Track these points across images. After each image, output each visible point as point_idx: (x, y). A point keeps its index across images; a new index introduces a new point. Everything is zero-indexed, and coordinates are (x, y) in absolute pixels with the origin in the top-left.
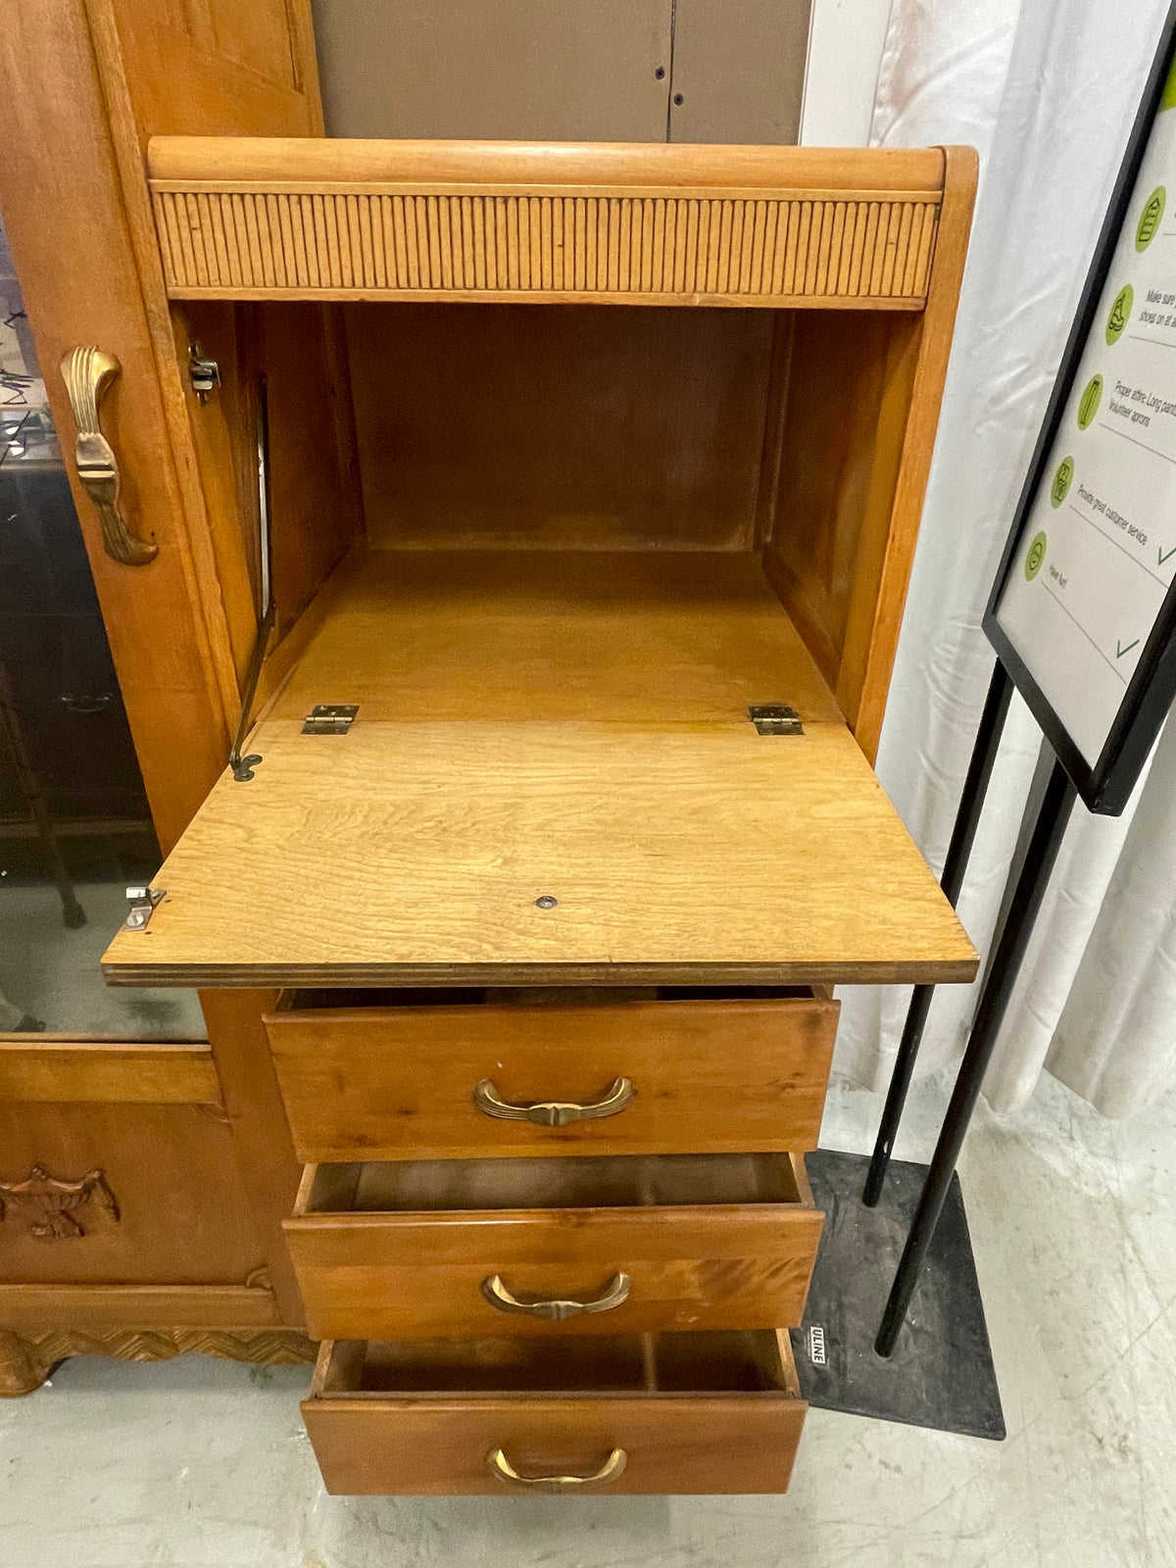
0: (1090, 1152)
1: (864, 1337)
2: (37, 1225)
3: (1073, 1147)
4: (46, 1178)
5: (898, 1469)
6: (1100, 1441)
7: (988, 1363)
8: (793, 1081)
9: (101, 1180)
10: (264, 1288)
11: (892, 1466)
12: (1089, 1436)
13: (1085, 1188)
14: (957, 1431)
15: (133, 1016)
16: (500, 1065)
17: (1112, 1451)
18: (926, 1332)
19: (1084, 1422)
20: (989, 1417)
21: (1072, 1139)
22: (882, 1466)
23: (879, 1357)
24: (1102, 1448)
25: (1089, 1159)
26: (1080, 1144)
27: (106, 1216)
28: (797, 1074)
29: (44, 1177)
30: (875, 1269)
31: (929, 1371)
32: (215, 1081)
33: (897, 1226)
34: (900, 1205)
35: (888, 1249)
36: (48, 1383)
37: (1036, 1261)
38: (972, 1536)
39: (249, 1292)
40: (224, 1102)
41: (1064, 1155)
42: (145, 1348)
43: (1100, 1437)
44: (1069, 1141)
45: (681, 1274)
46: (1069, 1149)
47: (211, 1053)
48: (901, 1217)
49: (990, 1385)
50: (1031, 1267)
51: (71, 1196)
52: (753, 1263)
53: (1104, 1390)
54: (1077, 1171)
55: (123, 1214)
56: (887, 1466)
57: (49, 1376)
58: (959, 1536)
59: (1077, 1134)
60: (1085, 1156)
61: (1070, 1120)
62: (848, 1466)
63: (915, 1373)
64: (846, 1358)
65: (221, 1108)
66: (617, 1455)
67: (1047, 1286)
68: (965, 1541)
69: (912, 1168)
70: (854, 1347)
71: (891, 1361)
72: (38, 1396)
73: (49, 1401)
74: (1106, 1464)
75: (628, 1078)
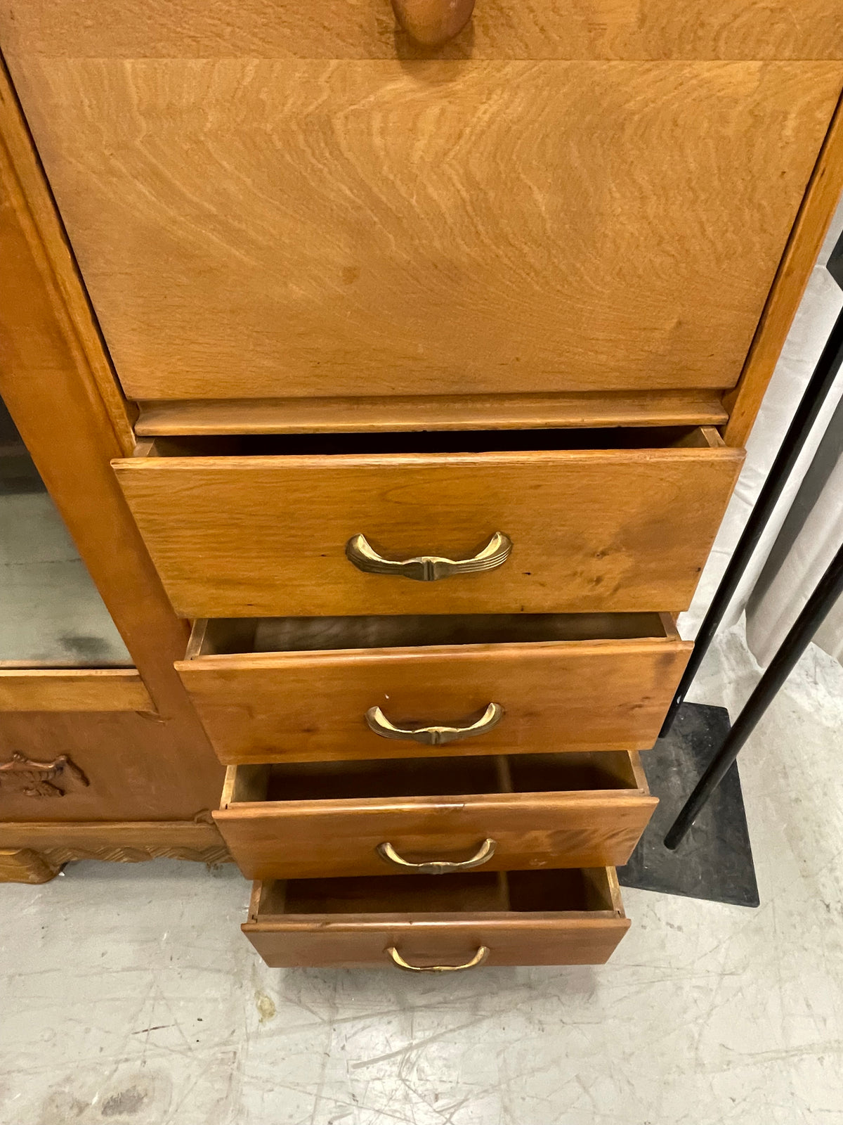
0: (830, 693)
1: (656, 835)
2: (27, 789)
3: (817, 689)
4: (26, 761)
5: (680, 928)
6: (828, 906)
7: (748, 853)
8: (642, 703)
9: (69, 761)
10: (208, 823)
11: (676, 926)
12: (819, 902)
13: (824, 720)
14: (724, 901)
15: (69, 649)
16: (387, 697)
17: (835, 913)
18: (702, 831)
19: (817, 893)
20: (746, 891)
21: (816, 683)
22: (669, 927)
23: (668, 850)
24: (829, 911)
25: (829, 697)
26: (821, 686)
27: (79, 784)
28: (647, 698)
29: (23, 760)
30: (664, 784)
31: (704, 859)
32: (146, 695)
33: (681, 752)
34: (685, 736)
35: (674, 769)
36: (62, 874)
37: (786, 776)
38: (732, 974)
39: (197, 826)
40: (156, 709)
41: (808, 694)
42: (126, 855)
43: (827, 904)
44: (814, 685)
45: (536, 839)
46: (813, 692)
47: (139, 676)
48: (684, 745)
49: (748, 868)
50: (782, 781)
51: (48, 773)
52: (595, 831)
53: (832, 870)
54: (819, 707)
55: (91, 781)
56: (672, 926)
57: (61, 870)
58: (722, 975)
59: (819, 678)
60: (825, 696)
61: (815, 668)
62: (644, 927)
63: (694, 860)
64: (642, 850)
65: (155, 713)
66: (482, 951)
67: (793, 795)
68: (726, 977)
69: (694, 708)
70: (649, 842)
71: (675, 852)
72: (55, 882)
73: (63, 885)
74: (831, 923)
75: (498, 703)
